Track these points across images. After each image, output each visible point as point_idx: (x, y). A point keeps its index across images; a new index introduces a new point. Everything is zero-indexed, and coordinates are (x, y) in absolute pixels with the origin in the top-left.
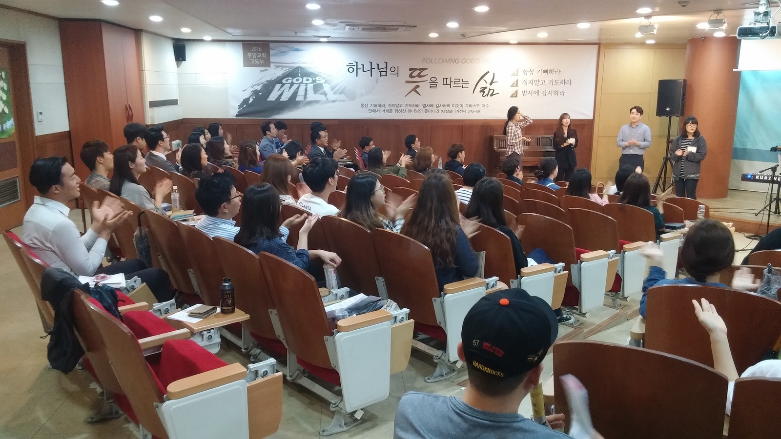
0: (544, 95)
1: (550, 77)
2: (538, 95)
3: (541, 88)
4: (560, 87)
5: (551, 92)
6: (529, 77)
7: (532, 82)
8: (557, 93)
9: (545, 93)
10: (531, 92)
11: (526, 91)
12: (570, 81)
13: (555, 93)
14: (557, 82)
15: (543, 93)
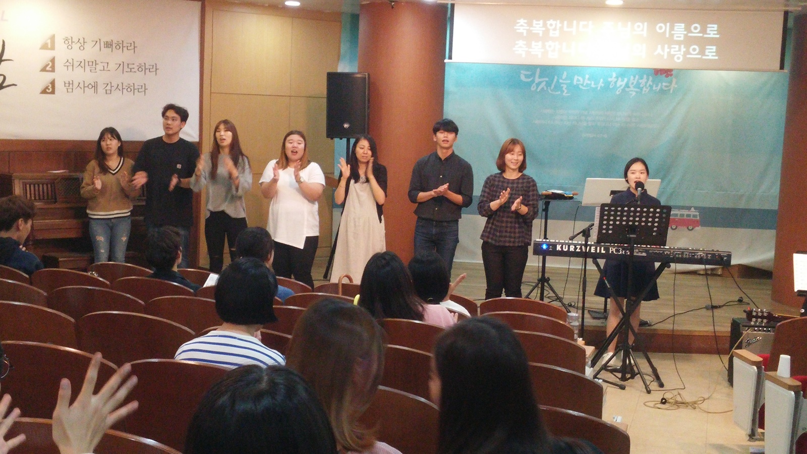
0: (109, 92)
1: (117, 57)
2: (96, 91)
3: (102, 78)
4: (137, 78)
5: (120, 87)
6: (77, 54)
7: (82, 64)
8: (132, 89)
9: (109, 87)
10: (82, 85)
11: (71, 82)
12: (155, 67)
13: (129, 90)
14: (130, 66)
15: (107, 88)
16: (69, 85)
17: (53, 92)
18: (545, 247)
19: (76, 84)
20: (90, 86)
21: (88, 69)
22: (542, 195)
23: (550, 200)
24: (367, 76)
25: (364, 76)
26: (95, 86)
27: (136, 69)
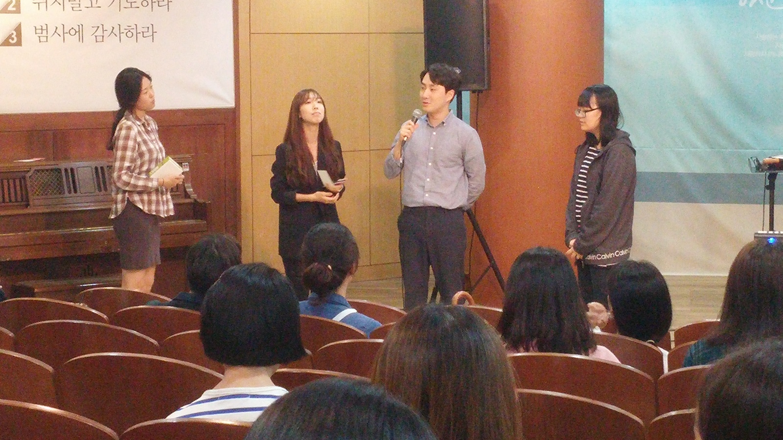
0: (100, 39)
2: (81, 39)
3: (89, 18)
4: (140, 17)
5: (116, 31)
8: (133, 32)
9: (100, 31)
10: (60, 31)
11: (45, 27)
13: (129, 34)
15: (97, 34)
16: (42, 31)
17: (19, 43)
19: (51, 30)
20: (73, 32)
21: (68, 6)
22: (765, 164)
23: (777, 171)
26: (79, 32)
27: (138, 4)
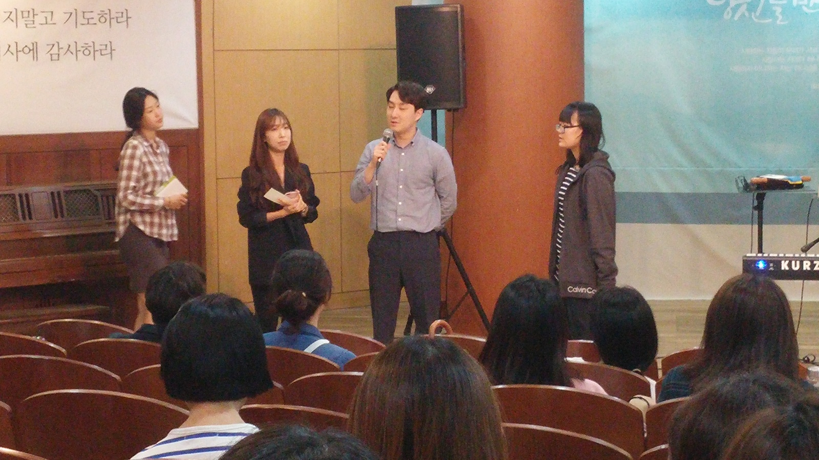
0: (55, 57)
2: (35, 58)
3: (43, 35)
4: (98, 34)
5: (73, 49)
7: (13, 16)
8: (91, 50)
9: (55, 49)
10: (13, 49)
12: (125, 15)
13: (87, 52)
14: (87, 15)
15: (52, 52)
18: (761, 265)
19: (4, 48)
20: (26, 50)
21: (21, 22)
22: (753, 184)
23: (765, 191)
24: (459, 9)
25: (454, 9)
26: (34, 50)
27: (96, 21)
